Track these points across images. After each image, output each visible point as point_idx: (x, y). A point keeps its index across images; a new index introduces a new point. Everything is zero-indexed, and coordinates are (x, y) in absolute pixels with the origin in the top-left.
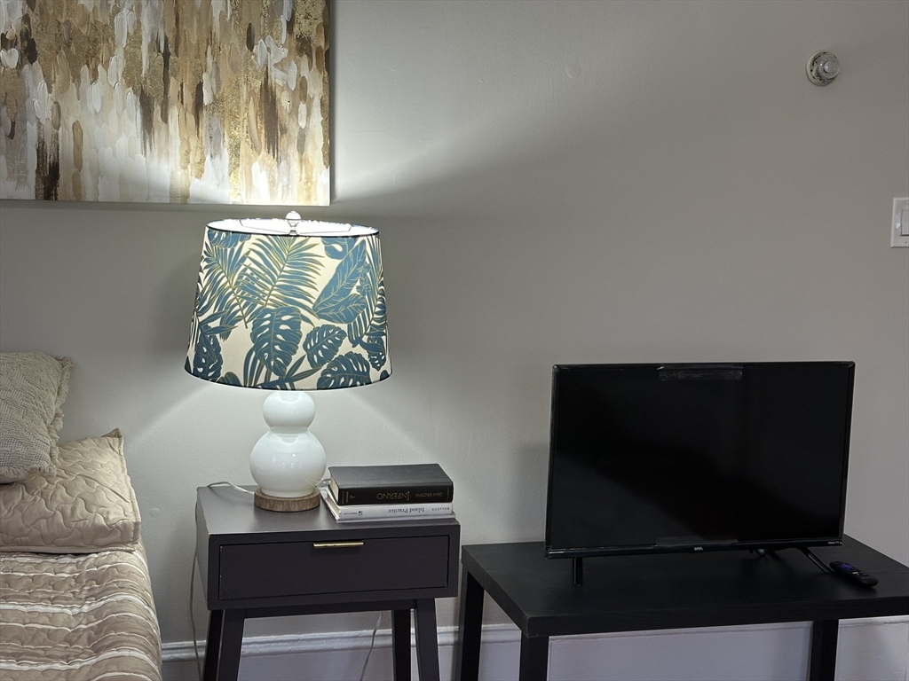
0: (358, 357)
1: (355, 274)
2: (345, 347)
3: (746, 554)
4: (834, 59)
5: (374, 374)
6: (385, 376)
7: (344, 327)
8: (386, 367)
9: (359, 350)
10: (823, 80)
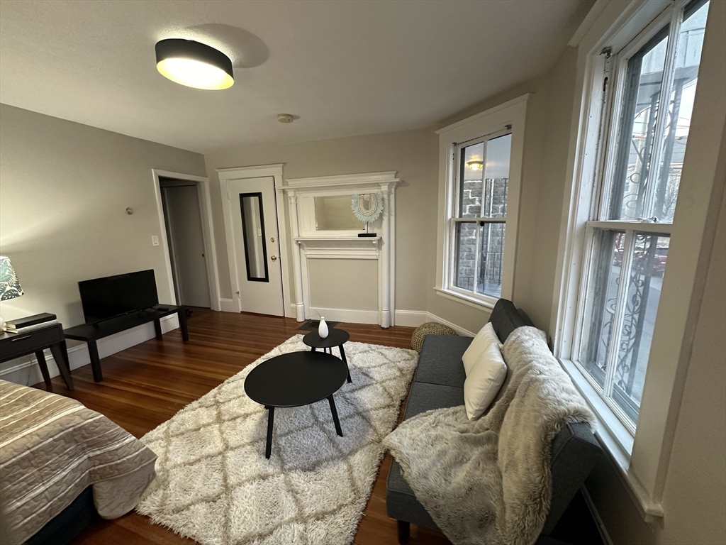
0: (14, 290)
1: (6, 269)
2: (8, 288)
3: (138, 312)
4: (131, 209)
5: (20, 294)
6: (23, 294)
7: (7, 283)
8: (22, 291)
9: (13, 288)
10: (130, 213)
